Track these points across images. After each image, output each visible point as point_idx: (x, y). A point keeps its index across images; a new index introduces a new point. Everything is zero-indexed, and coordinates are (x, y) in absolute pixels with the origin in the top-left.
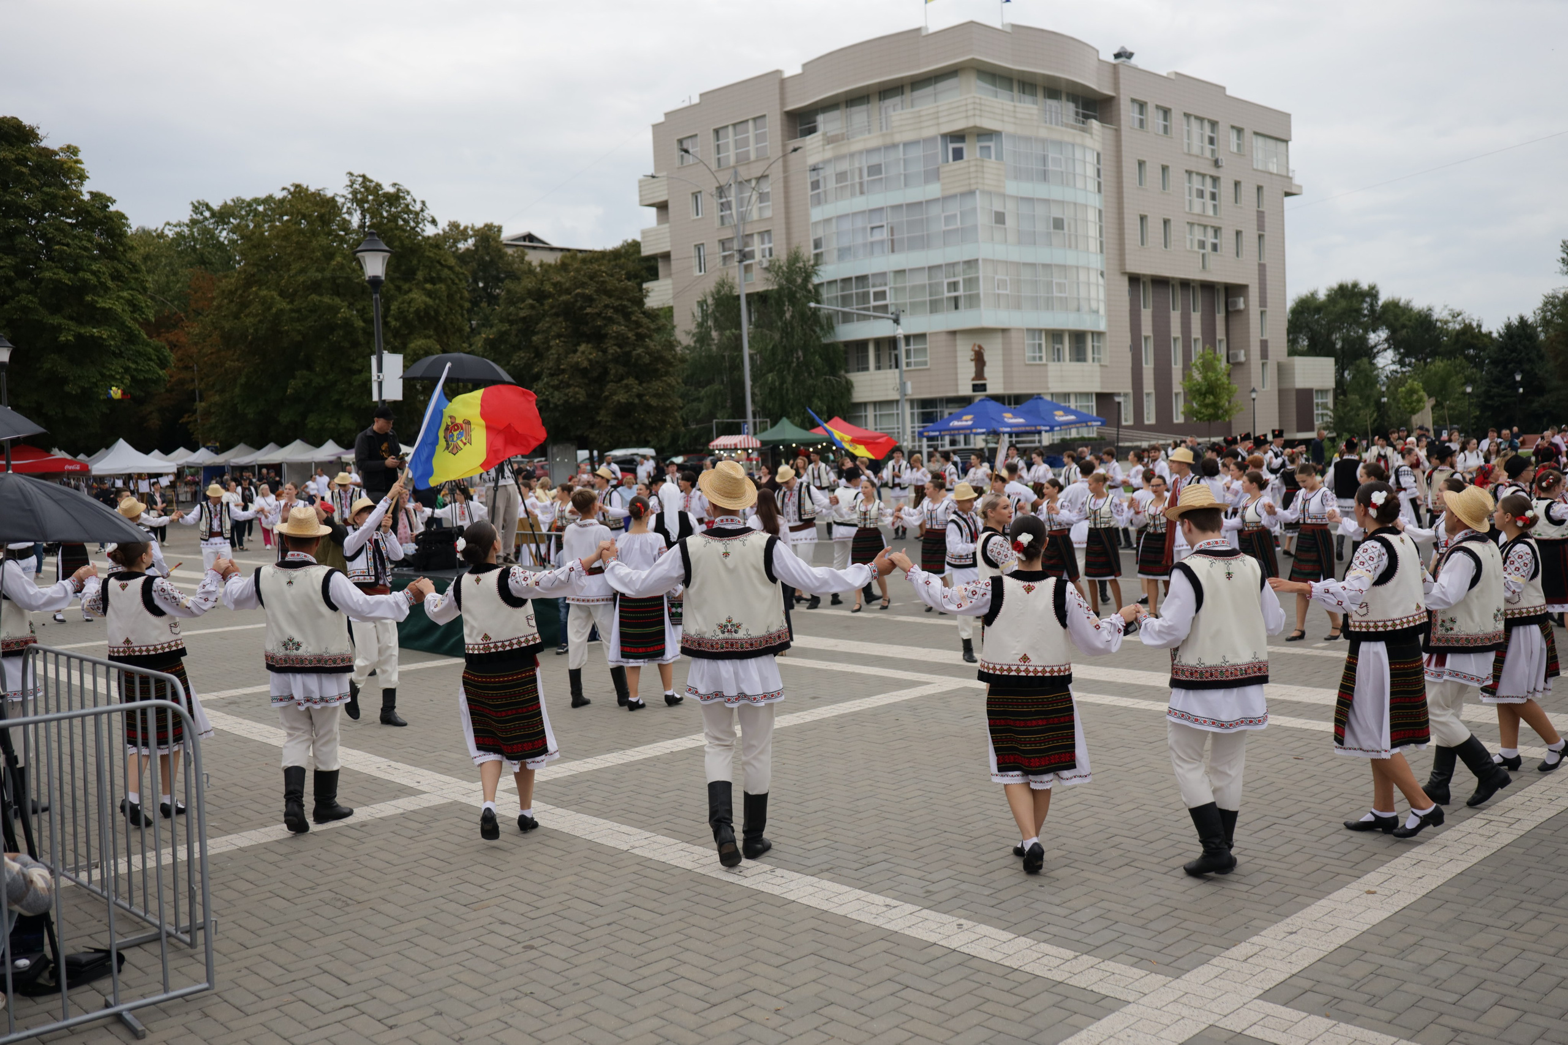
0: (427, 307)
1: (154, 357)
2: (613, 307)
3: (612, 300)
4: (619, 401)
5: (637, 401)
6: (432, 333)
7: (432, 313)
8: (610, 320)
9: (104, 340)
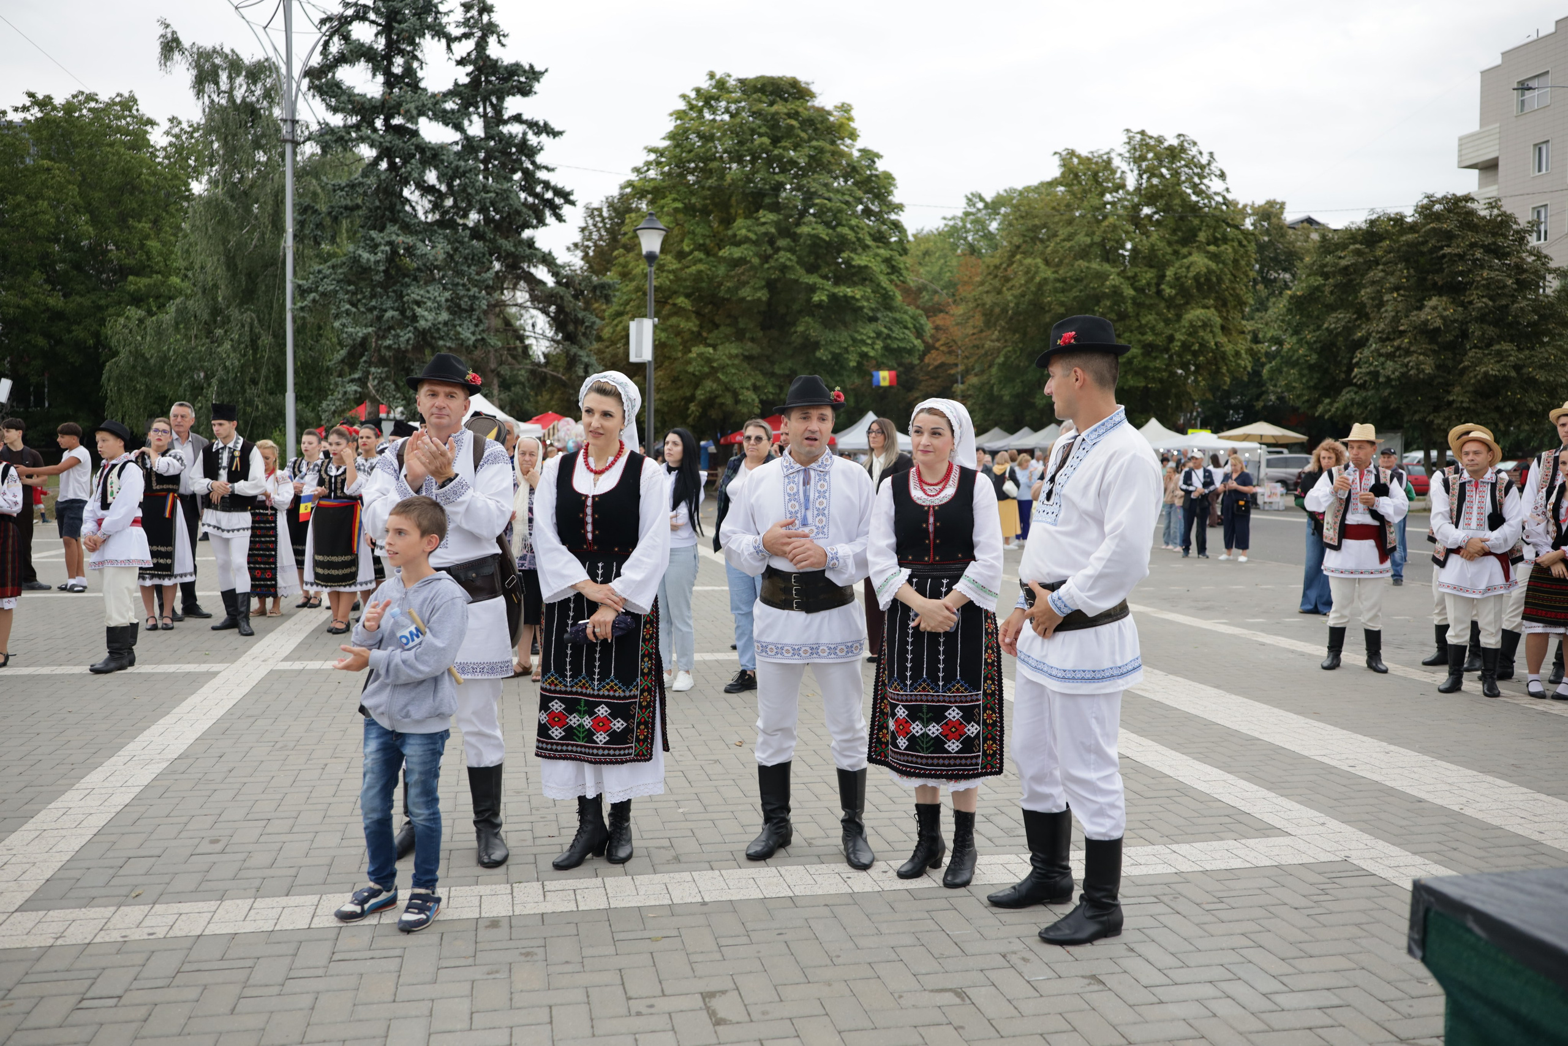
0: (1210, 272)
1: (910, 325)
2: (1483, 246)
3: (1481, 236)
4: (1486, 374)
5: (1513, 374)
6: (1212, 302)
7: (1214, 279)
8: (1479, 264)
9: (857, 300)
